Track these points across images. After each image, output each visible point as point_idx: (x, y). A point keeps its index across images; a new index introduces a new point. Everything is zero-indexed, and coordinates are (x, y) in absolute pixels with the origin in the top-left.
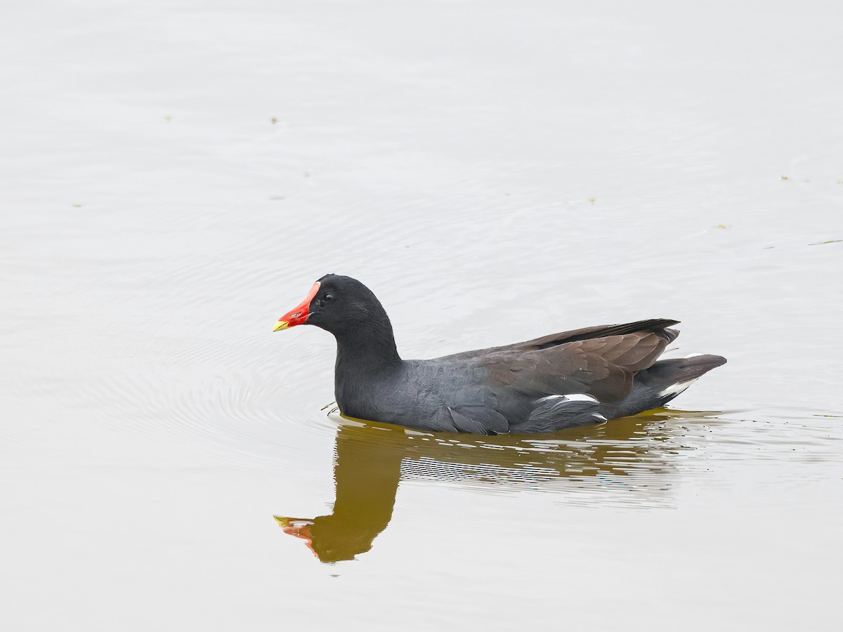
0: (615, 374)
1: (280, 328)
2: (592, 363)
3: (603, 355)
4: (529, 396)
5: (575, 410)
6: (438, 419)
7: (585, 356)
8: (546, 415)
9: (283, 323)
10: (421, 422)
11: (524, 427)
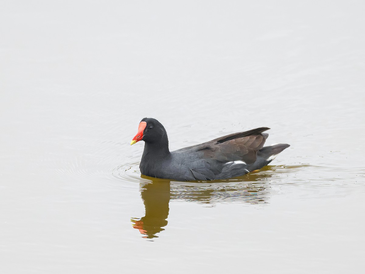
0: (251, 152)
1: (134, 143)
2: (241, 148)
3: (244, 144)
4: (221, 162)
5: (239, 167)
6: (188, 175)
7: (238, 145)
8: (228, 170)
9: (134, 141)
10: (181, 177)
11: (220, 175)
